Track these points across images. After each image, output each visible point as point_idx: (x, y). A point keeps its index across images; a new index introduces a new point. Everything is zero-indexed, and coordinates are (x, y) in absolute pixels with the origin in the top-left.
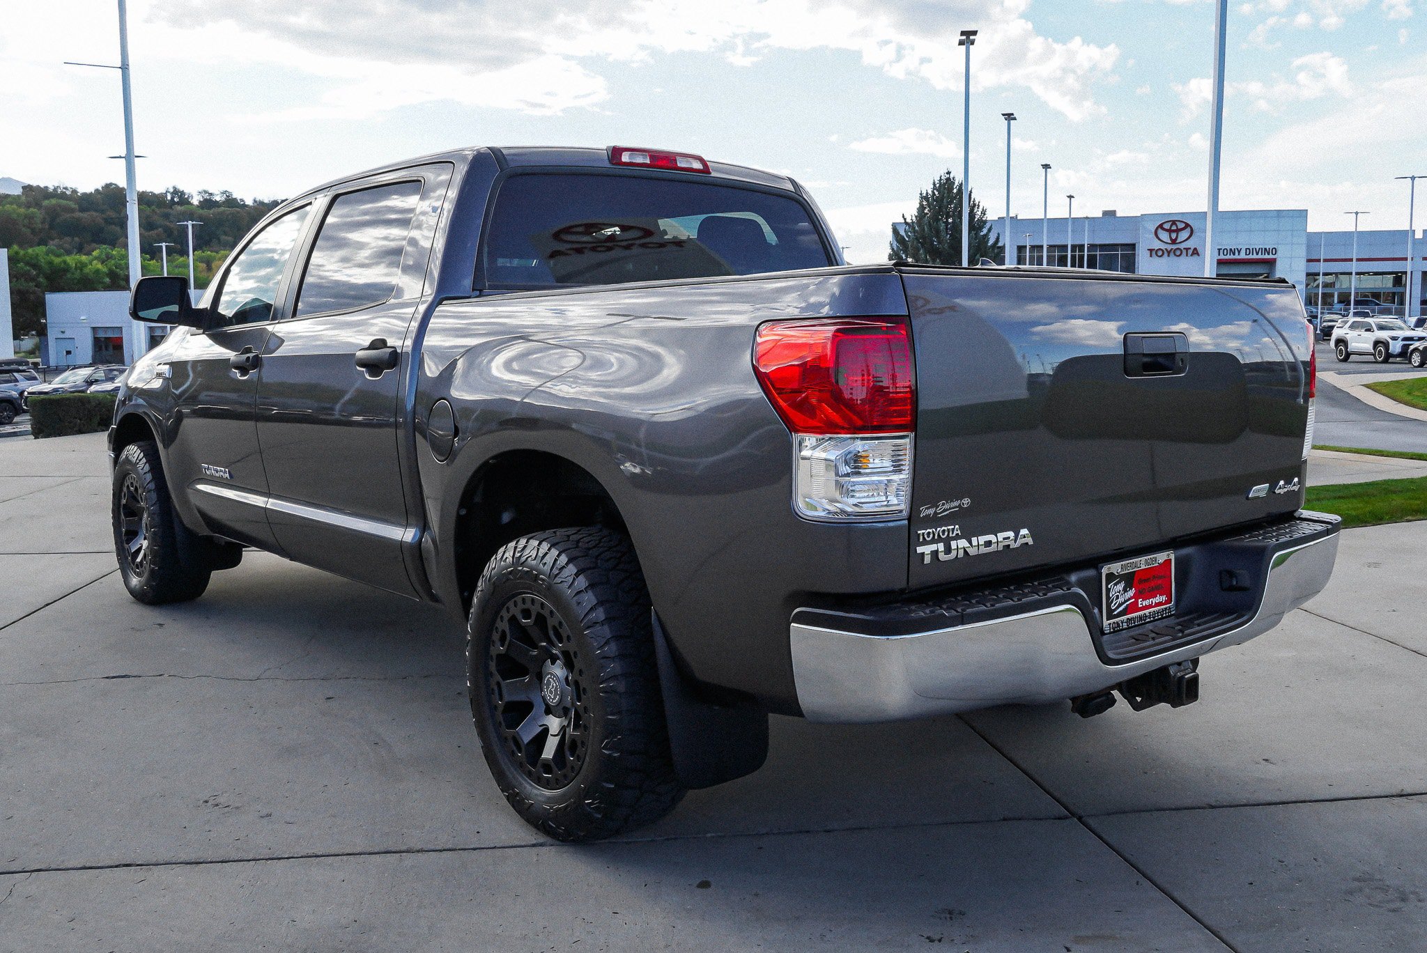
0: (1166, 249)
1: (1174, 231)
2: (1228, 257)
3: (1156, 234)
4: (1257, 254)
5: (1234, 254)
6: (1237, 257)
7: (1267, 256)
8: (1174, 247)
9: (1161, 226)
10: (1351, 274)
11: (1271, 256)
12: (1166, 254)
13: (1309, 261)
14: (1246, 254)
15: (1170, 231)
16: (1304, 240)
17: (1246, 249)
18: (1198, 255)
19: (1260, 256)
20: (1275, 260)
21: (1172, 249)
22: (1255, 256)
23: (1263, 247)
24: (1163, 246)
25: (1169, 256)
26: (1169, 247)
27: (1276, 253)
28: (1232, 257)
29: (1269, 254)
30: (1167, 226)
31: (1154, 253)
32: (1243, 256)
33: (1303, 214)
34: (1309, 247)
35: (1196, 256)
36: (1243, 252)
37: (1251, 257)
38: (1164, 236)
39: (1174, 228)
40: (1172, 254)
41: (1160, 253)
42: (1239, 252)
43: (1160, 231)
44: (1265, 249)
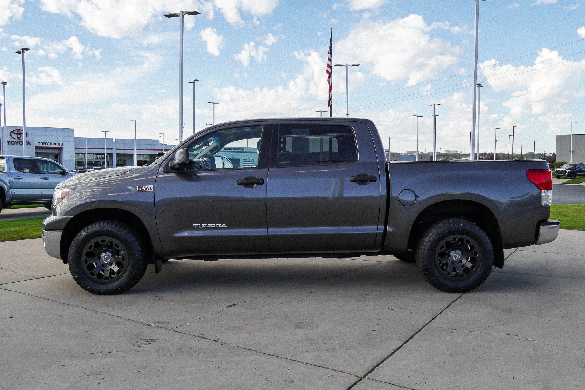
0: (16, 141)
1: (19, 134)
2: (43, 146)
3: (10, 134)
4: (55, 145)
5: (45, 145)
6: (47, 146)
7: (59, 146)
8: (19, 141)
9: (13, 132)
10: (86, 154)
11: (60, 146)
12: (16, 143)
13: (75, 148)
14: (50, 145)
15: (17, 134)
16: (73, 140)
17: (50, 143)
18: (30, 144)
19: (56, 146)
20: (62, 148)
21: (18, 142)
22: (54, 146)
23: (58, 142)
24: (14, 140)
25: (17, 144)
26: (17, 141)
27: (62, 145)
28: (44, 146)
29: (60, 145)
30: (15, 132)
31: (10, 143)
32: (49, 145)
33: (72, 130)
34: (75, 143)
35: (29, 145)
36: (49, 144)
37: (52, 146)
38: (14, 136)
39: (19, 133)
40: (18, 143)
41: (13, 143)
42: (48, 144)
43: (12, 133)
44: (58, 143)
